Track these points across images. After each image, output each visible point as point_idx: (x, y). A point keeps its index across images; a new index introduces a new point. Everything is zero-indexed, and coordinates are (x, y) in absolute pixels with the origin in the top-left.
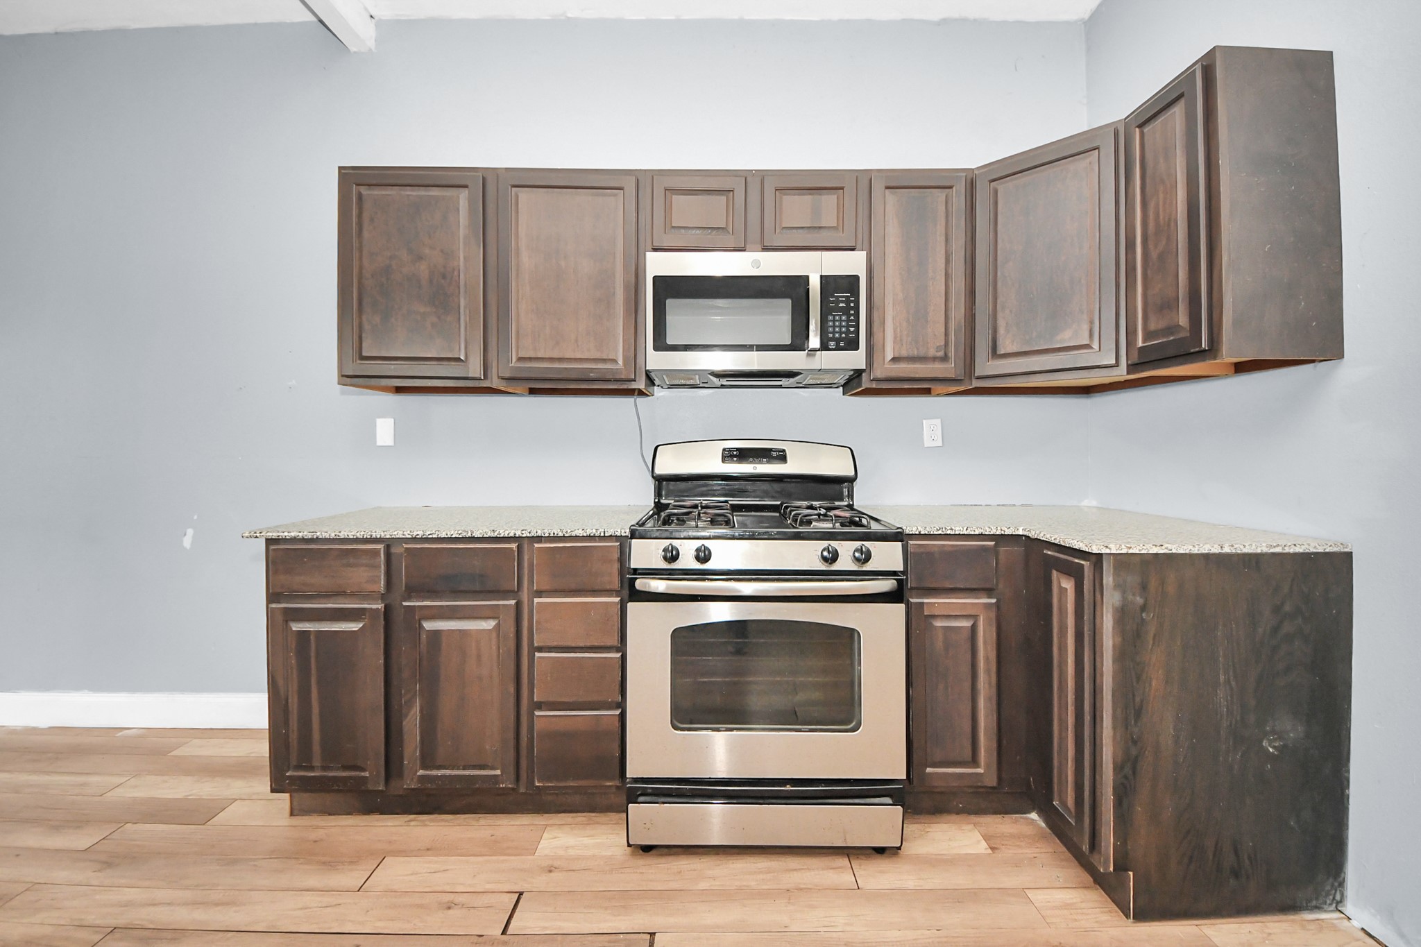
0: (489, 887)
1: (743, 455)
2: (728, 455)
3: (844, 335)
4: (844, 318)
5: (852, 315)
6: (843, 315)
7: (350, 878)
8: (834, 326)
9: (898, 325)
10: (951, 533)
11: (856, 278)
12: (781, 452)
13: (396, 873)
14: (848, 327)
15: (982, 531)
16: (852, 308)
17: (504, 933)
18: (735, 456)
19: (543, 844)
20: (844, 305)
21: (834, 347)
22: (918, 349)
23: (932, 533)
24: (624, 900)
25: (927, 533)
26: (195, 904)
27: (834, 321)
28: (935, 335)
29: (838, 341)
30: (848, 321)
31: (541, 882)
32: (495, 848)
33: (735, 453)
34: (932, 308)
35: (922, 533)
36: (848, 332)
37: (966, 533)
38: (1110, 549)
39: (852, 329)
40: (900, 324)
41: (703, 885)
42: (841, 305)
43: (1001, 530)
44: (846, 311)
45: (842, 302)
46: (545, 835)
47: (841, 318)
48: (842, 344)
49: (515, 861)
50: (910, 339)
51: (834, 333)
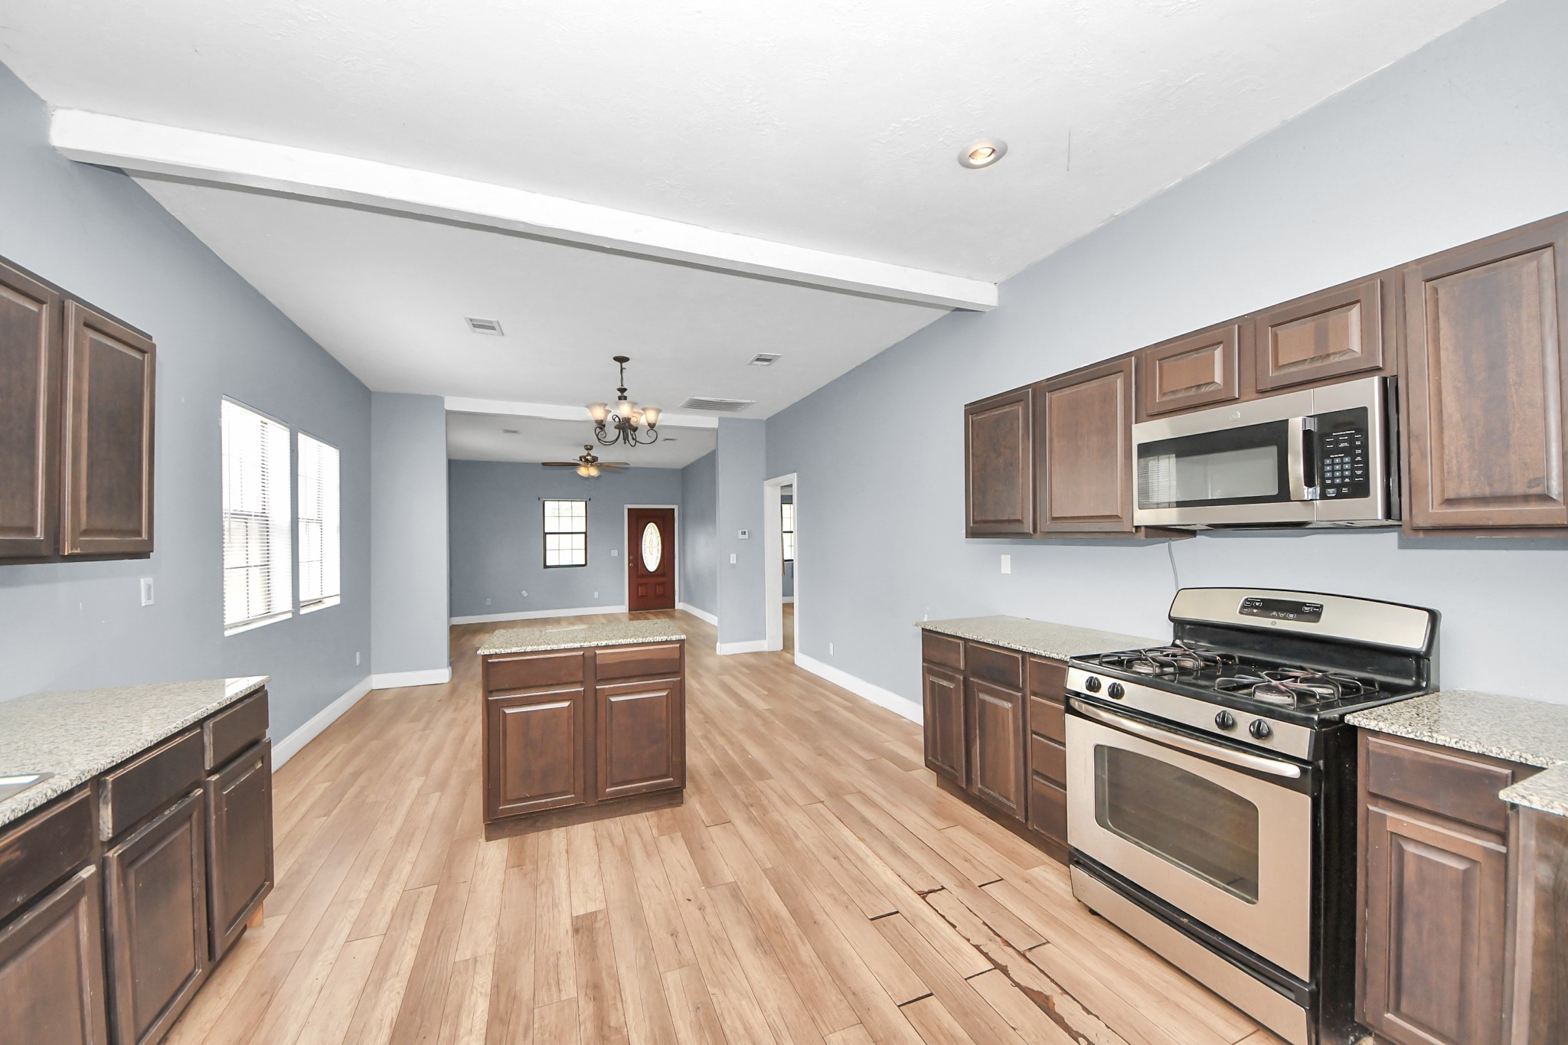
0: (991, 867)
1: (1268, 606)
2: (1249, 606)
3: (1347, 480)
4: (1347, 460)
5: (1358, 455)
6: (1346, 456)
7: (939, 824)
8: (1333, 471)
9: (1454, 455)
10: (1431, 741)
11: (1364, 410)
12: (1317, 608)
13: (959, 834)
14: (1352, 470)
15: (1484, 750)
16: (1358, 447)
17: (980, 886)
18: (1257, 607)
19: (1036, 869)
20: (1346, 444)
21: (1334, 495)
22: (1490, 485)
23: (1399, 734)
24: (1052, 920)
25: (1391, 733)
26: (885, 798)
27: (1333, 464)
28: (1525, 464)
29: (1338, 487)
30: (1353, 462)
31: (1017, 882)
32: (1010, 854)
33: (1257, 604)
34: (1518, 425)
35: (1383, 731)
36: (1353, 476)
37: (1455, 746)
38: (1530, 801)
39: (1359, 472)
40: (1457, 454)
41: (1108, 951)
42: (1342, 445)
43: (1521, 757)
44: (1349, 452)
45: (1344, 441)
46: (1041, 867)
47: (1342, 460)
48: (1345, 490)
49: (1013, 866)
50: (1476, 472)
51: (1333, 478)
